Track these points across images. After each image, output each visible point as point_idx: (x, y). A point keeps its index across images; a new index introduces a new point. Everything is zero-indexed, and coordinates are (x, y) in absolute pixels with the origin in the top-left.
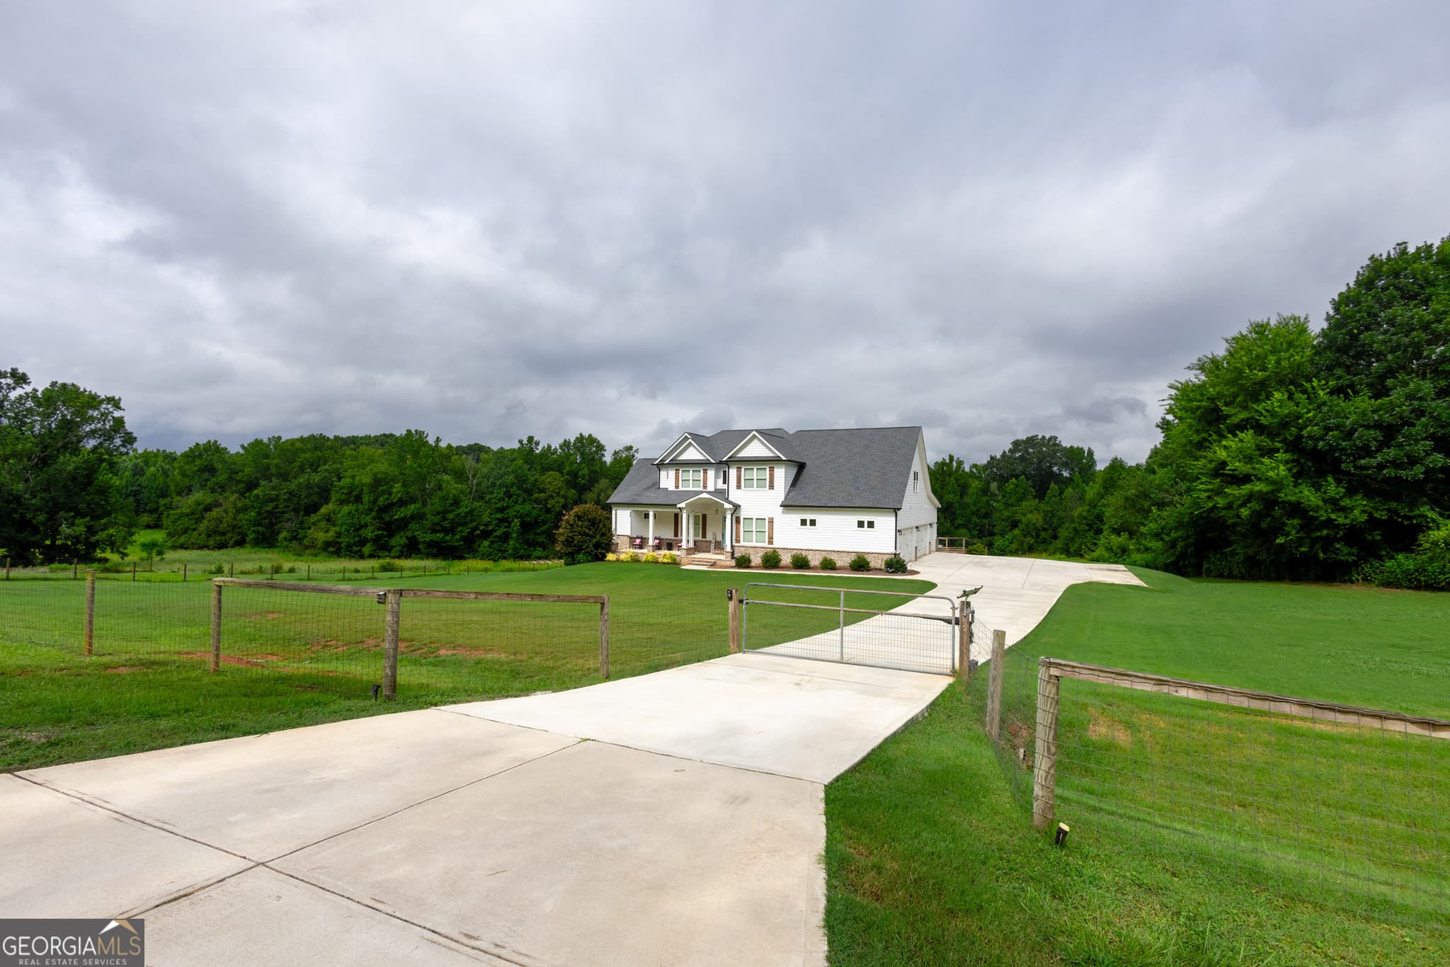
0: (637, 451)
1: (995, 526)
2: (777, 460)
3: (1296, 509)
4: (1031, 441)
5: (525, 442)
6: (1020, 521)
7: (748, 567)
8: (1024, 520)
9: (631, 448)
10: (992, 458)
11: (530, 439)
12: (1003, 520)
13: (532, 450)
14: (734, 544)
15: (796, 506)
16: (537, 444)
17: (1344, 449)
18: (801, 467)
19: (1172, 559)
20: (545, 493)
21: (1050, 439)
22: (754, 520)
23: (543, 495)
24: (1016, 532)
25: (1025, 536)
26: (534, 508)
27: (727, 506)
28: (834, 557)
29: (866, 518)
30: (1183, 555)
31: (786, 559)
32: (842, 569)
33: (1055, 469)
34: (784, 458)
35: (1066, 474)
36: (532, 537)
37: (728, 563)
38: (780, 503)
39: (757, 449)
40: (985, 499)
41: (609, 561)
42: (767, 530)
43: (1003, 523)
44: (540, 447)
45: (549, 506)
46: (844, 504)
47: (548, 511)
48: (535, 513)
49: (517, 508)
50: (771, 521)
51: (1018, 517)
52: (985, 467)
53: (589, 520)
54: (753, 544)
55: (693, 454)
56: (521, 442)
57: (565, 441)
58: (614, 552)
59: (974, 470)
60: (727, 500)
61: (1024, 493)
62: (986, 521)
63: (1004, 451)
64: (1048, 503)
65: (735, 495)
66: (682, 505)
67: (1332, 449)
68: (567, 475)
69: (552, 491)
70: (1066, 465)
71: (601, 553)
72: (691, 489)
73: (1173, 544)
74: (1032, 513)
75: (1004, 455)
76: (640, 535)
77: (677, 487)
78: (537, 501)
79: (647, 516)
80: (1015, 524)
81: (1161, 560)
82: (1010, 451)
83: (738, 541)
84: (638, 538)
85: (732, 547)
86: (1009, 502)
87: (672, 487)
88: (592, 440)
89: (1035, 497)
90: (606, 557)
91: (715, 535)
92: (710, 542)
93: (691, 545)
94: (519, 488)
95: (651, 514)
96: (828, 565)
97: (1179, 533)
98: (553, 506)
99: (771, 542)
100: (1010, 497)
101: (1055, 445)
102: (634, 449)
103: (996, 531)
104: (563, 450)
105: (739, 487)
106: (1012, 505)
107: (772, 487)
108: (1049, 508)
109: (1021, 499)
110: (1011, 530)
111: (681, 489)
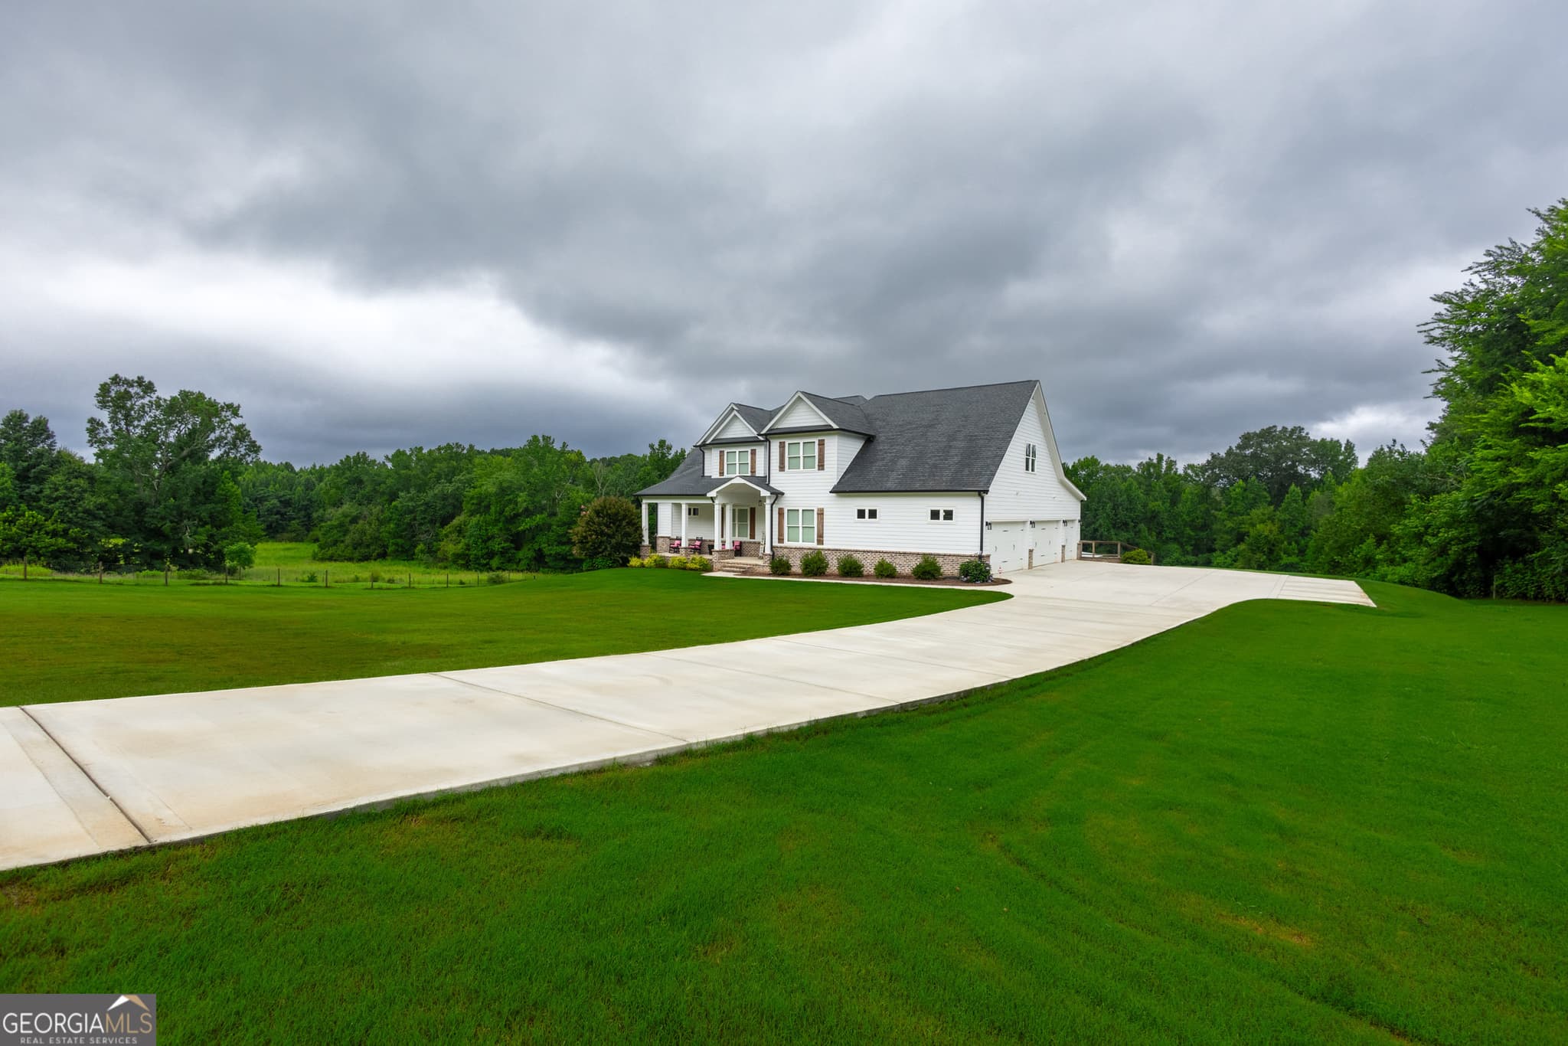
1: (1215, 540)
4: (1268, 434)
5: (656, 446)
6: (1247, 534)
8: (1253, 532)
10: (1214, 457)
11: (662, 443)
12: (1227, 533)
13: (663, 455)
16: (669, 448)
19: (1440, 572)
21: (1293, 431)
24: (1242, 547)
25: (1253, 552)
30: (1459, 566)
33: (1300, 469)
35: (1314, 474)
40: (1203, 507)
43: (1225, 536)
44: (673, 452)
51: (1245, 528)
52: (1205, 468)
56: (652, 446)
59: (1189, 471)
61: (1254, 499)
62: (1203, 534)
63: (1231, 448)
64: (1286, 509)
70: (1313, 463)
73: (1443, 551)
74: (1262, 523)
75: (1230, 452)
80: (1240, 538)
82: (1239, 447)
86: (1235, 510)
89: (1270, 504)
97: (1453, 533)
100: (1236, 504)
101: (1300, 438)
103: (1217, 546)
106: (1238, 514)
108: (1288, 517)
109: (1252, 506)
110: (1235, 545)
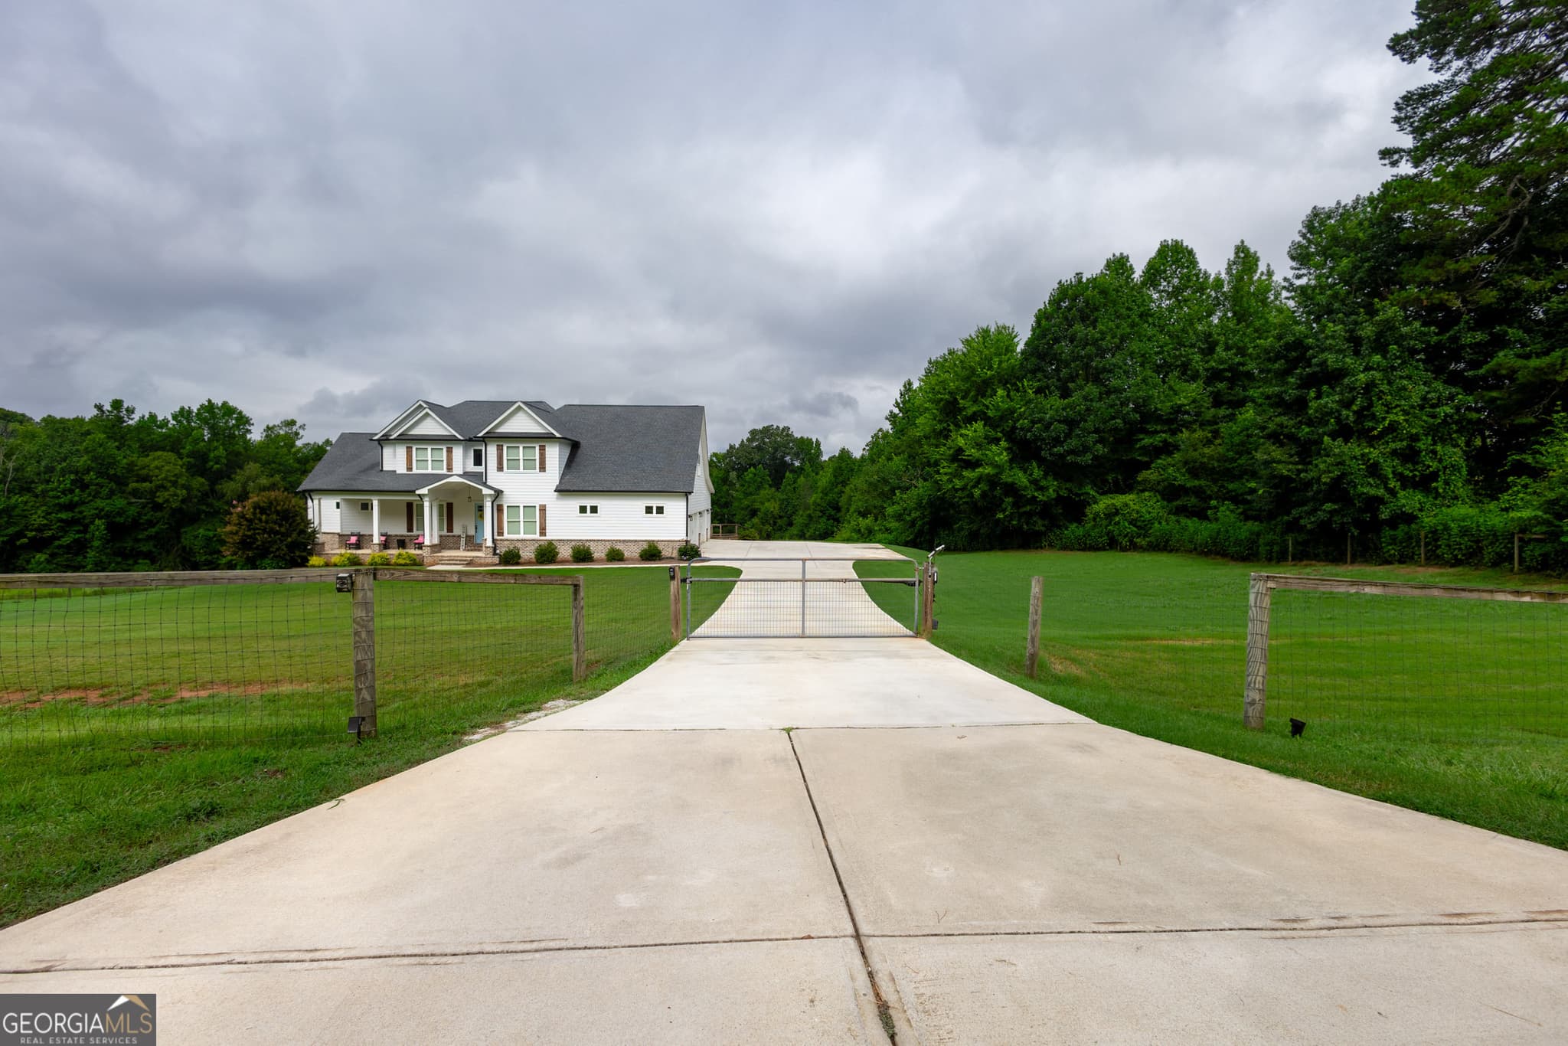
0: (303, 427)
1: (735, 515)
2: (550, 437)
3: (1011, 489)
4: (767, 431)
5: (107, 407)
6: (758, 510)
7: (518, 564)
8: (763, 509)
9: (293, 423)
10: (732, 447)
11: (117, 404)
12: (742, 509)
13: (121, 420)
14: (496, 537)
15: (574, 491)
16: (130, 411)
17: (1044, 439)
18: (575, 446)
19: (911, 537)
20: (151, 482)
21: (783, 429)
22: (521, 509)
23: (146, 485)
24: (755, 520)
25: (763, 524)
26: (130, 504)
27: (485, 491)
28: (619, 547)
29: (655, 503)
30: (920, 533)
31: (565, 552)
32: (632, 560)
33: (788, 458)
34: (558, 435)
35: (797, 464)
36: (129, 544)
37: (490, 561)
38: (554, 488)
39: (523, 423)
40: (725, 488)
41: (313, 566)
42: (538, 519)
43: (743, 512)
44: (136, 417)
45: (160, 501)
46: (630, 489)
47: (157, 507)
48: (133, 511)
49: (99, 503)
50: (543, 509)
51: (757, 506)
52: (725, 456)
53: (278, 513)
54: (521, 535)
55: (432, 427)
56: (99, 407)
57: (182, 409)
58: (319, 554)
59: (714, 459)
60: (485, 484)
61: (761, 482)
62: (725, 510)
63: (743, 441)
64: (783, 491)
65: (495, 479)
66: (424, 491)
67: (1037, 438)
68: (188, 456)
69: (163, 479)
70: (797, 455)
71: (299, 556)
72: (430, 471)
73: (913, 523)
74: (770, 502)
75: (742, 444)
76: (356, 531)
77: (410, 468)
78: (135, 493)
79: (366, 507)
80: (754, 513)
81: (903, 538)
82: (748, 440)
83: (501, 533)
84: (353, 535)
85: (494, 540)
86: (748, 491)
87: (401, 469)
88: (228, 410)
89: (770, 486)
90: (308, 561)
91: (465, 528)
92: (459, 536)
93: (436, 541)
94: (100, 474)
95: (375, 503)
96: (615, 556)
97: (918, 514)
98: (167, 501)
99: (543, 532)
100: (749, 486)
101: (788, 435)
102: (298, 425)
103: (736, 520)
104: (179, 422)
105: (500, 468)
106: (751, 494)
107: (543, 468)
108: (785, 497)
109: (759, 488)
110: (750, 519)
111: (415, 471)
